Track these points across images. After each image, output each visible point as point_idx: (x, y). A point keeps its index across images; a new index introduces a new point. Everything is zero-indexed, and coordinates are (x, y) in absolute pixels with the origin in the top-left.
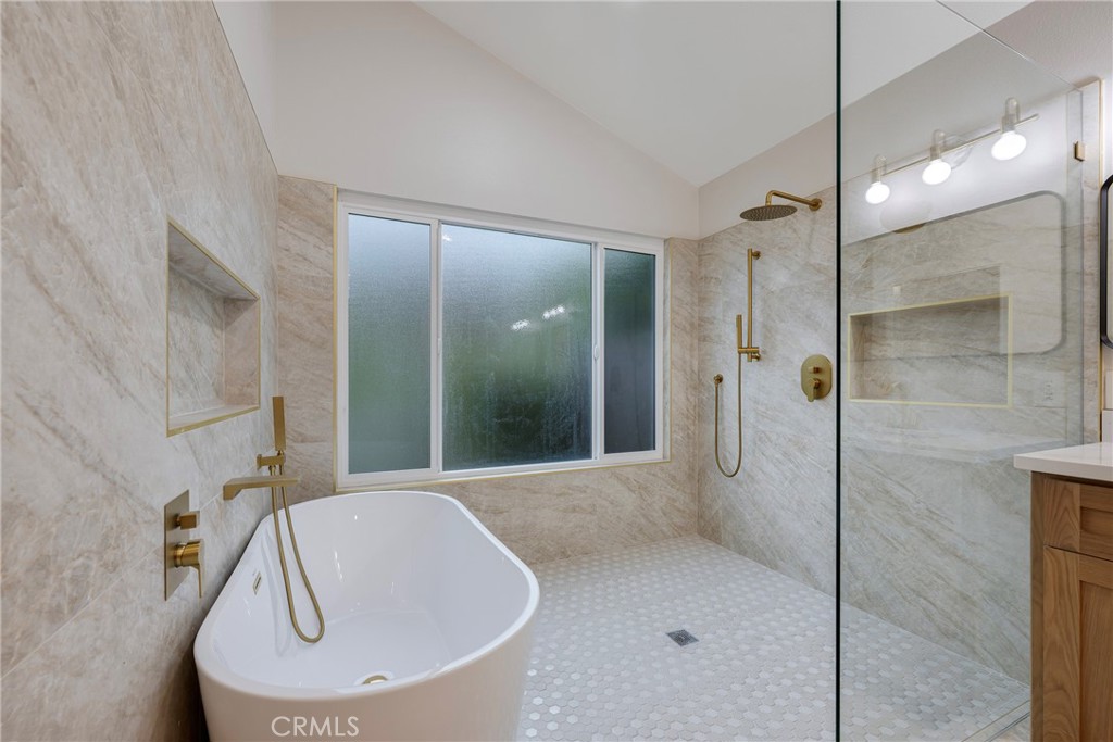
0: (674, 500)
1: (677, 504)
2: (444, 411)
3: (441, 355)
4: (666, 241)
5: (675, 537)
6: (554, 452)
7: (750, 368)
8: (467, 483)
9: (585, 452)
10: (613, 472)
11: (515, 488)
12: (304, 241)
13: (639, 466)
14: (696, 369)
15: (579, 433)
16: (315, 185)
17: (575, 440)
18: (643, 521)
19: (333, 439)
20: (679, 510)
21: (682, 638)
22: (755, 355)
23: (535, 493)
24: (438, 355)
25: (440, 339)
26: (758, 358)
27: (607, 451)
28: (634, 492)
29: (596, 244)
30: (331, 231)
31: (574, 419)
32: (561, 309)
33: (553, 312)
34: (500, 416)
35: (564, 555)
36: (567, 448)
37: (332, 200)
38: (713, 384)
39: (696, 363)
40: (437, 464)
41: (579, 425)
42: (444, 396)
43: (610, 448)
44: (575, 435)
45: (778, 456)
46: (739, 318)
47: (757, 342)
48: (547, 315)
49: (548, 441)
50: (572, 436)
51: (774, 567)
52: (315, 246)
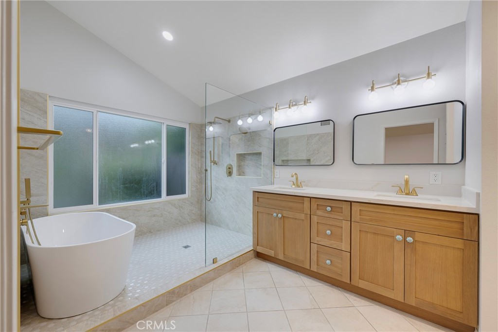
0: (192, 210)
1: (193, 212)
2: (99, 183)
3: (98, 161)
4: (189, 124)
5: (192, 223)
6: (147, 197)
7: (214, 167)
8: (110, 209)
9: (159, 195)
10: (169, 202)
11: (130, 210)
12: (33, 116)
13: (179, 200)
14: (200, 167)
15: (157, 189)
16: (38, 94)
17: (155, 192)
18: (181, 218)
19: (47, 195)
20: (193, 214)
21: (186, 247)
22: (215, 163)
23: (138, 211)
24: (96, 161)
25: (98, 156)
26: (216, 164)
27: (167, 195)
28: (177, 208)
29: (163, 123)
30: (46, 113)
31: (155, 184)
32: (153, 141)
33: (150, 142)
34: (124, 184)
35: (150, 232)
36: (152, 195)
37: (46, 100)
38: (204, 171)
39: (200, 165)
40: (96, 203)
41: (157, 187)
42: (99, 177)
43: (168, 194)
44: (155, 190)
45: (221, 193)
46: (210, 151)
47: (216, 159)
48: (147, 142)
49: (144, 192)
50: (154, 191)
51: (220, 226)
52: (37, 118)
